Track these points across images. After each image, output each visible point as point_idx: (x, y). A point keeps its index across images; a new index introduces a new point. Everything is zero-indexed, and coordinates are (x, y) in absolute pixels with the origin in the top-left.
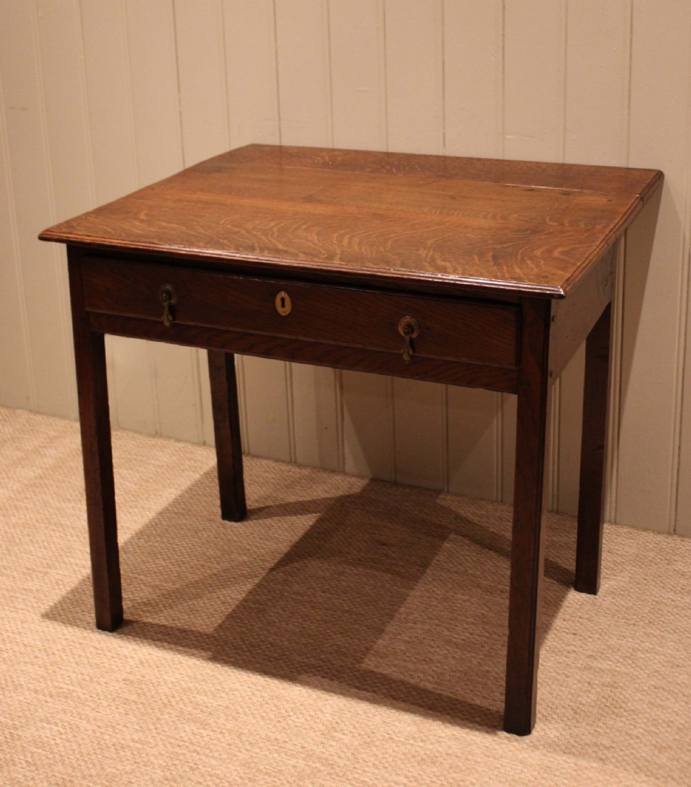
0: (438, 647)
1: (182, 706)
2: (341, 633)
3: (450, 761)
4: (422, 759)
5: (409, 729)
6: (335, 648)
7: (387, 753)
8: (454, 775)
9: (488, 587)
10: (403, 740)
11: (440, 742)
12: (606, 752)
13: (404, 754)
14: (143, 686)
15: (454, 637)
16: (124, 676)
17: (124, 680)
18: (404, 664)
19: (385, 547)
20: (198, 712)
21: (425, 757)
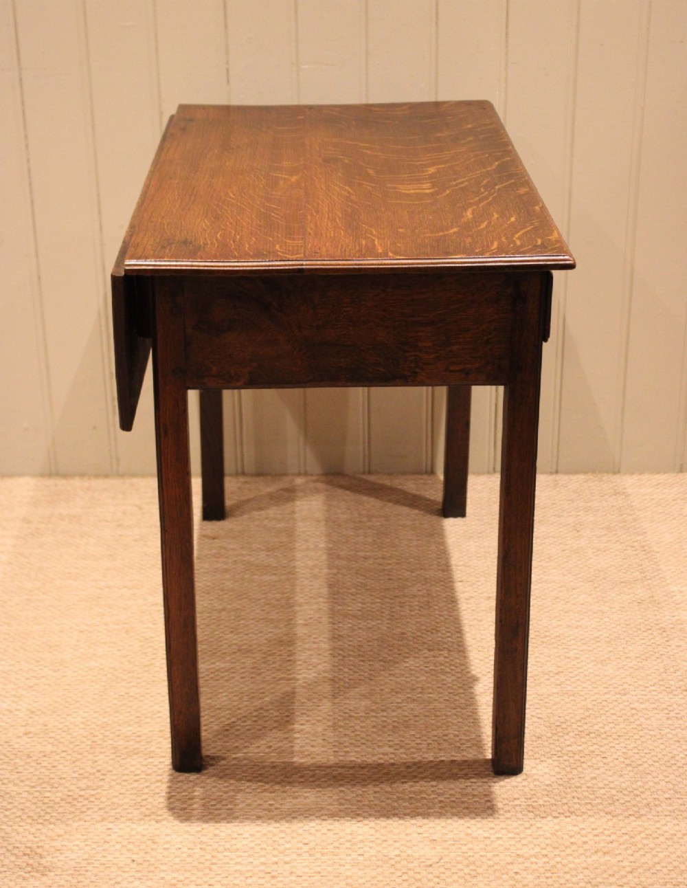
0: (339, 622)
1: (110, 742)
2: (232, 632)
3: (421, 722)
4: (394, 727)
5: (363, 703)
6: (234, 647)
7: (356, 730)
8: (435, 733)
9: (349, 557)
10: (364, 714)
11: (400, 707)
12: (557, 677)
13: (374, 727)
14: (52, 735)
15: (349, 610)
16: (22, 729)
17: (25, 734)
18: (316, 646)
19: (215, 540)
20: (131, 743)
21: (396, 724)
